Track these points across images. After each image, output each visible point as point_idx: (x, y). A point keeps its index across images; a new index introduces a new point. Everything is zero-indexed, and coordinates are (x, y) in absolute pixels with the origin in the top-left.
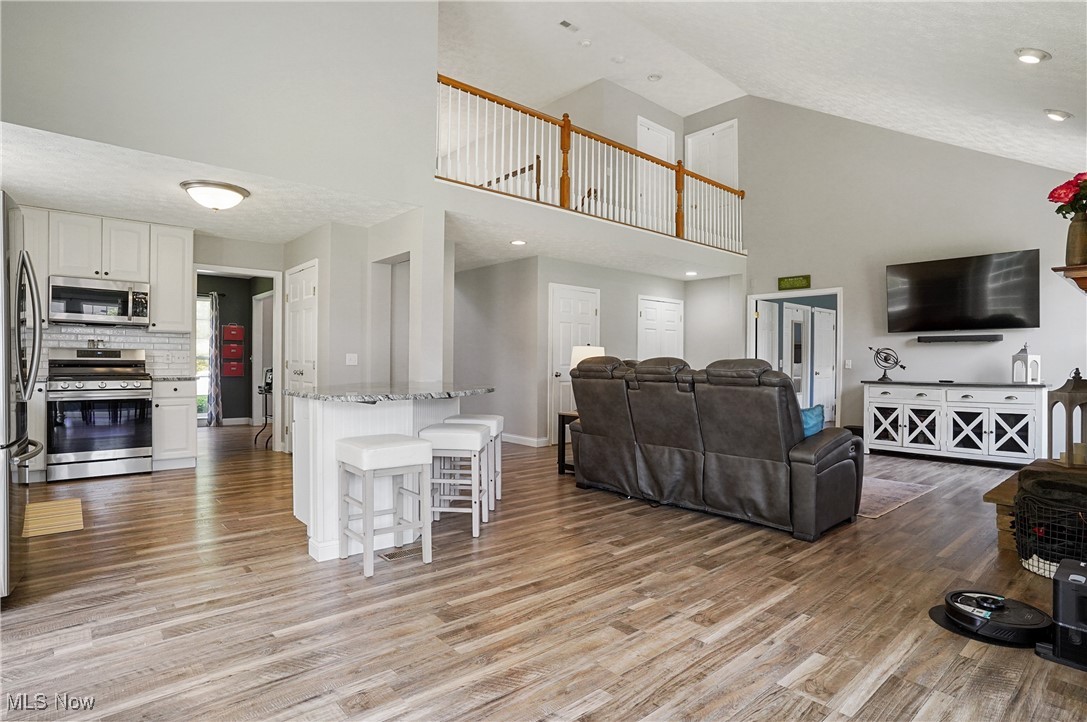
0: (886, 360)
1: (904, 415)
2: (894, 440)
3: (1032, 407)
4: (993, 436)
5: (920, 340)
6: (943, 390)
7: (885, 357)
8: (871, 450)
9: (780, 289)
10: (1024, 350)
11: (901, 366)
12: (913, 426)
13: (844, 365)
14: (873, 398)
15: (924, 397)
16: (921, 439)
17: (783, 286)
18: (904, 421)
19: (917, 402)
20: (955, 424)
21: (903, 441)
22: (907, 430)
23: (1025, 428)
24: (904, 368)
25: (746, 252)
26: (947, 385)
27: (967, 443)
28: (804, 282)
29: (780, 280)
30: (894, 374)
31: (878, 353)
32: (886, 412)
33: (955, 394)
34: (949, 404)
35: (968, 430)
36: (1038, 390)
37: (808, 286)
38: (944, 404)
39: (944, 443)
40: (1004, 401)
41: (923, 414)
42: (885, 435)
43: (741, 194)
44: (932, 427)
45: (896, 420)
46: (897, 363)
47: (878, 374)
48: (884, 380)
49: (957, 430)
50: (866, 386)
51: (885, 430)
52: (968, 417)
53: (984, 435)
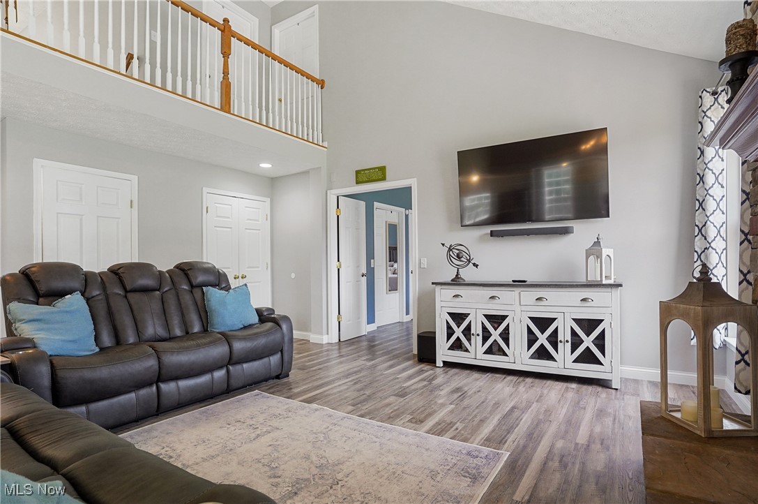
0: (459, 257)
1: (477, 322)
2: (467, 350)
3: (609, 310)
4: (569, 346)
5: (492, 234)
6: (517, 290)
7: (457, 255)
8: (444, 362)
9: (358, 183)
10: (597, 243)
11: (474, 264)
12: (486, 334)
13: (420, 263)
14: (445, 302)
15: (497, 301)
16: (494, 350)
17: (360, 179)
18: (477, 329)
19: (490, 306)
20: (530, 331)
21: (476, 353)
22: (480, 339)
23: (602, 336)
24: (476, 266)
25: (326, 144)
26: (520, 286)
27: (542, 354)
28: (380, 173)
29: (358, 172)
30: (468, 274)
31: (450, 249)
32: (458, 318)
33: (529, 296)
34: (524, 308)
35: (542, 339)
36: (614, 290)
37: (384, 179)
38: (518, 309)
39: (519, 355)
40: (579, 303)
41: (496, 320)
42: (458, 345)
43: (321, 83)
44: (505, 336)
45: (468, 328)
46: (469, 261)
47: (450, 274)
48: (457, 281)
49: (532, 339)
50: (438, 288)
51: (458, 338)
52: (543, 323)
53: (560, 345)
